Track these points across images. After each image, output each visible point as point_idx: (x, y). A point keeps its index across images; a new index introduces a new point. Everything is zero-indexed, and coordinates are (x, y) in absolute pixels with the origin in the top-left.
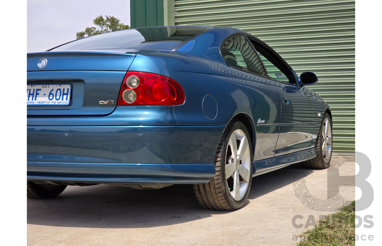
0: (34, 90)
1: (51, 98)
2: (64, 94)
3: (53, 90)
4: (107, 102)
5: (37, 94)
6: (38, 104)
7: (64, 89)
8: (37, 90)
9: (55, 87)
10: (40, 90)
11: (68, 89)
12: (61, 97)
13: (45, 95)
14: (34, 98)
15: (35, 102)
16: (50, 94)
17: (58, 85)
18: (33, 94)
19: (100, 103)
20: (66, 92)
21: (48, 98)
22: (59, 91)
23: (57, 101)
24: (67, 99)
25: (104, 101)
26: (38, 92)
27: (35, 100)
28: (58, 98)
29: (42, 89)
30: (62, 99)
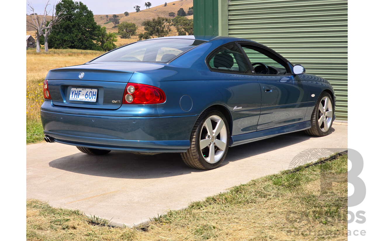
0: (78, 91)
1: (86, 97)
2: (93, 95)
3: (88, 92)
4: (116, 101)
5: (79, 94)
6: (80, 100)
7: (94, 92)
8: (80, 91)
9: (89, 90)
10: (81, 91)
11: (96, 92)
12: (92, 96)
13: (83, 95)
14: (78, 96)
15: (78, 99)
16: (86, 94)
17: (91, 89)
18: (77, 94)
19: (113, 102)
20: (94, 94)
21: (85, 97)
22: (91, 93)
23: (90, 99)
24: (95, 99)
25: (115, 101)
26: (80, 93)
27: (78, 98)
28: (90, 97)
29: (82, 91)
30: (93, 98)
